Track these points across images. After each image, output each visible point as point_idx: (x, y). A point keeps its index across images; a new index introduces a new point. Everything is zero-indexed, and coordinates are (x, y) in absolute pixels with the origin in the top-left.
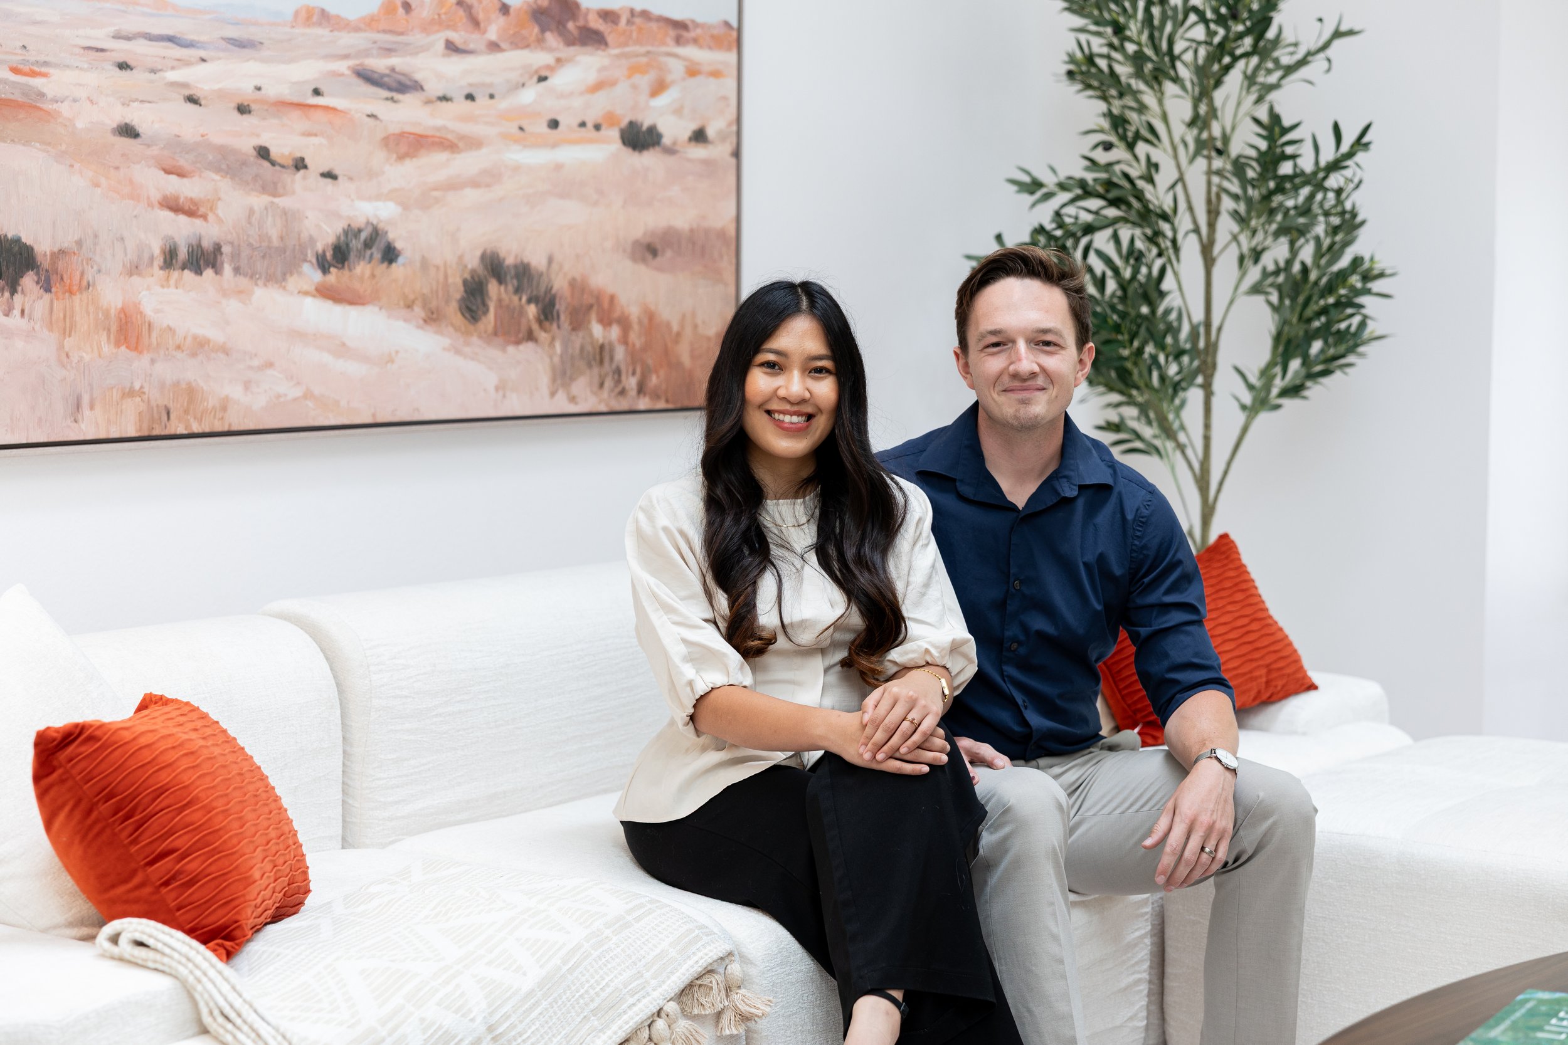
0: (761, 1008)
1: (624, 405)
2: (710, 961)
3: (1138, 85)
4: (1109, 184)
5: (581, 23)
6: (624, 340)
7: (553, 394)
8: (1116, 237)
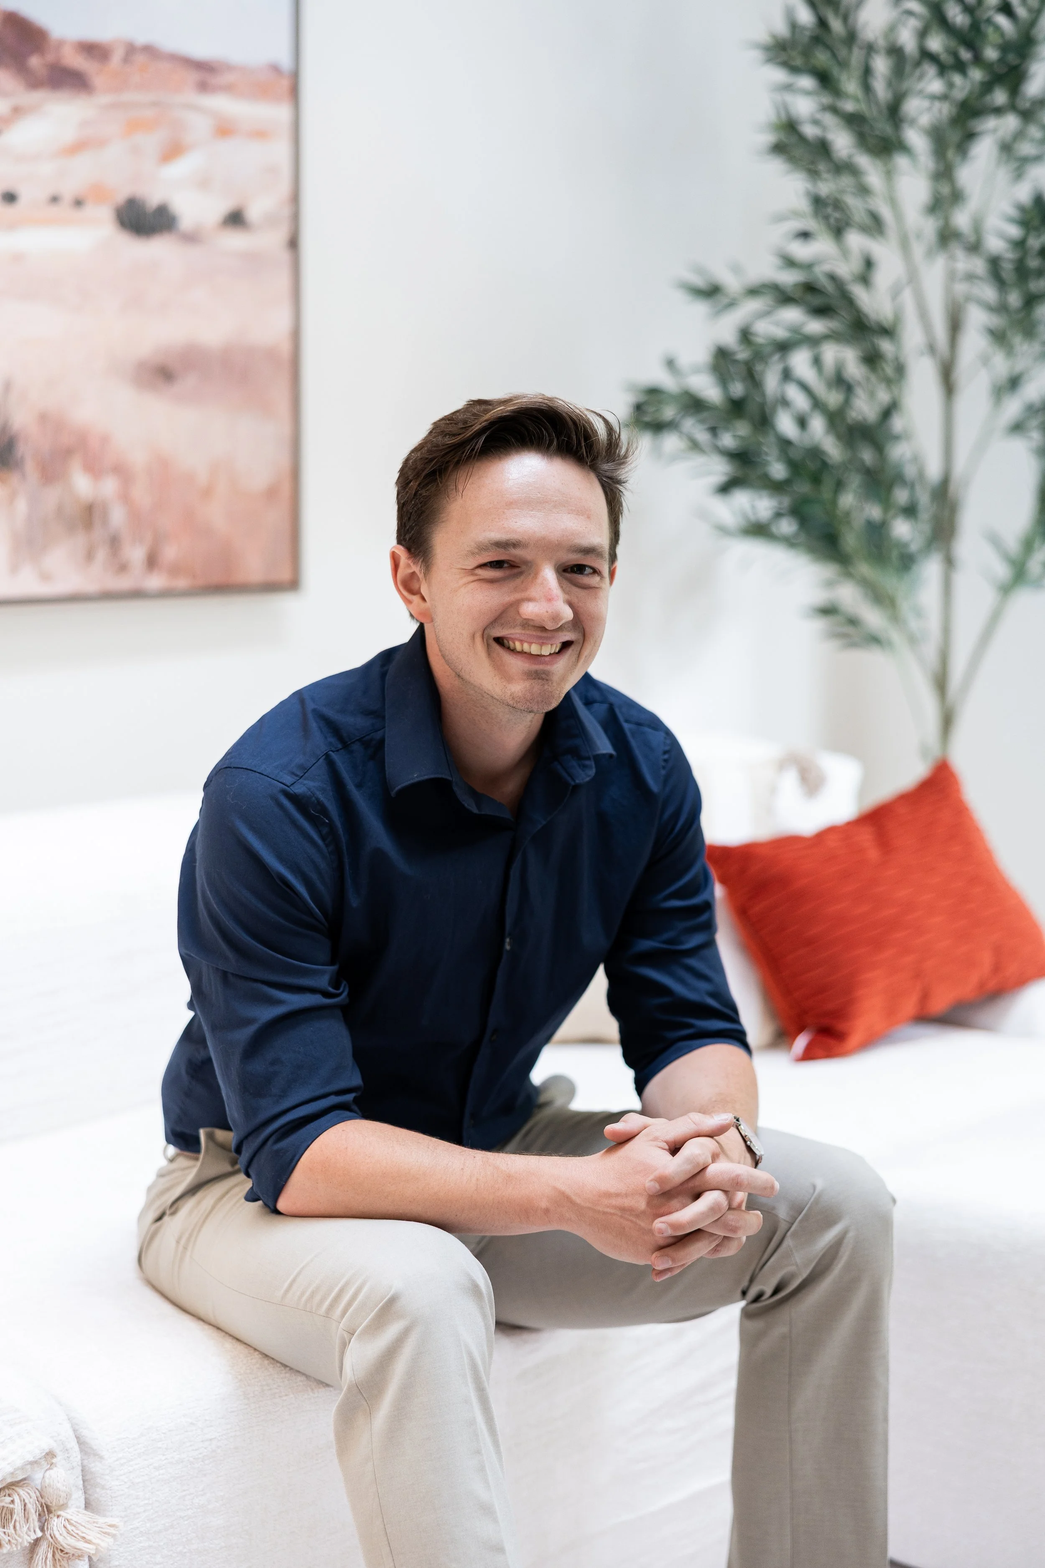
0: (94, 1541)
1: (124, 583)
2: (19, 1463)
3: (863, 161)
4: (810, 288)
5: (50, 57)
6: (125, 497)
7: (14, 569)
8: (817, 362)
